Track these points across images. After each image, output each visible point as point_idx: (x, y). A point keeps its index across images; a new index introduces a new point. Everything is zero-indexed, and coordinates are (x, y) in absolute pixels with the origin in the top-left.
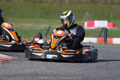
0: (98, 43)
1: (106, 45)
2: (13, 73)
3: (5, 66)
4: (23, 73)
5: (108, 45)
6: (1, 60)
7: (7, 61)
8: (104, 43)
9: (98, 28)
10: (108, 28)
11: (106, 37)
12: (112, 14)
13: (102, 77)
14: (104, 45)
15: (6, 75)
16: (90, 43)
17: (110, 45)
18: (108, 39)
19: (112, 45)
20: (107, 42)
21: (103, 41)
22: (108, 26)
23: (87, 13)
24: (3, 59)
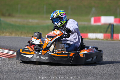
0: (105, 39)
1: (113, 40)
2: (19, 69)
3: (12, 62)
4: (30, 69)
5: (114, 40)
6: (7, 56)
7: (13, 57)
8: (110, 39)
9: (105, 24)
10: (115, 24)
11: (112, 33)
12: (118, 10)
13: (108, 73)
14: (111, 40)
15: (13, 71)
16: (96, 39)
17: (116, 41)
18: (115, 35)
19: (118, 41)
20: (113, 38)
21: (110, 37)
22: (115, 21)
23: (94, 9)
24: (9, 55)
